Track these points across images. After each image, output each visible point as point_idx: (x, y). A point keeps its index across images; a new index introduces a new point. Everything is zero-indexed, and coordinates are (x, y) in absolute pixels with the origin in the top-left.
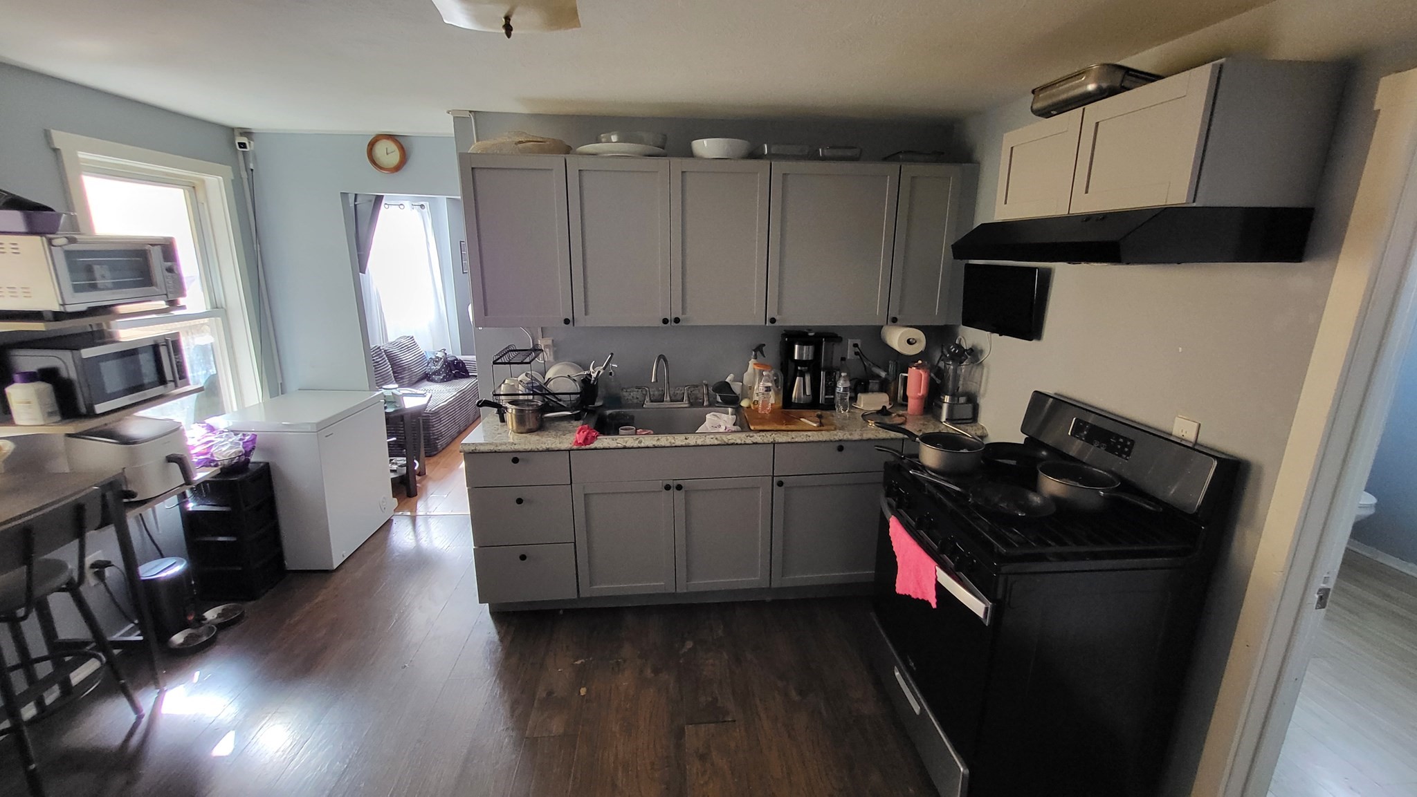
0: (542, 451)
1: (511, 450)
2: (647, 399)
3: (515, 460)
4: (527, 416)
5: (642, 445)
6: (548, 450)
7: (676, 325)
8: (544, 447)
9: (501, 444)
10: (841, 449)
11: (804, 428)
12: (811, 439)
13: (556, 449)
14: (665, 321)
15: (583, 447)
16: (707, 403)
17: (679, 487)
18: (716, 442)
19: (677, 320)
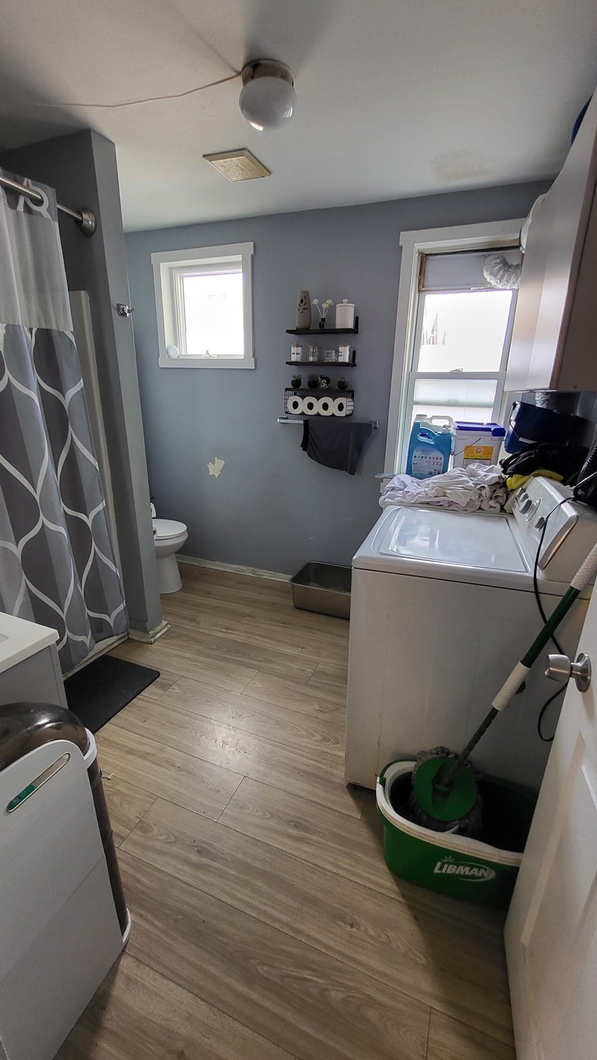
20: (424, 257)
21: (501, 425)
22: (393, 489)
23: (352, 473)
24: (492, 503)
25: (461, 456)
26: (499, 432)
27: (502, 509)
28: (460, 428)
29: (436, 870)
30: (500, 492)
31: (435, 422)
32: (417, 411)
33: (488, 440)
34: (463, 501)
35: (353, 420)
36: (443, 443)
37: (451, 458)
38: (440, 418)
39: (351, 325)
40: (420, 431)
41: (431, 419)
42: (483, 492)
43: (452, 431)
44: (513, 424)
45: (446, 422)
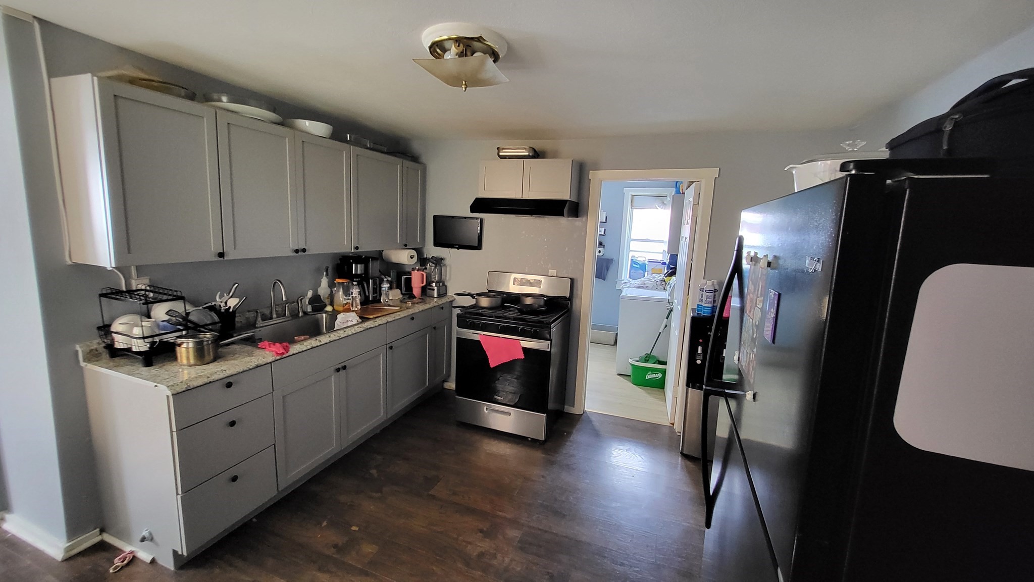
0: (253, 369)
1: (225, 376)
2: (259, 319)
3: (229, 385)
4: (206, 347)
5: (323, 343)
6: (257, 366)
7: (304, 253)
8: (253, 365)
9: (212, 375)
10: (413, 319)
11: (390, 312)
12: (402, 316)
13: (264, 363)
14: (297, 251)
15: (284, 356)
16: (302, 314)
17: (344, 368)
18: (362, 329)
19: (304, 250)
20: (633, 196)
21: (665, 261)
22: (626, 283)
23: (604, 279)
24: (661, 286)
25: (650, 272)
26: (664, 263)
27: (664, 289)
28: (649, 262)
29: (646, 378)
30: (663, 283)
31: (639, 259)
32: (631, 254)
33: (660, 266)
34: (651, 286)
35: (603, 257)
36: (643, 267)
37: (646, 273)
38: (642, 258)
39: (605, 221)
40: (633, 262)
41: (637, 258)
42: (658, 283)
43: (646, 262)
44: (668, 260)
45: (644, 259)
